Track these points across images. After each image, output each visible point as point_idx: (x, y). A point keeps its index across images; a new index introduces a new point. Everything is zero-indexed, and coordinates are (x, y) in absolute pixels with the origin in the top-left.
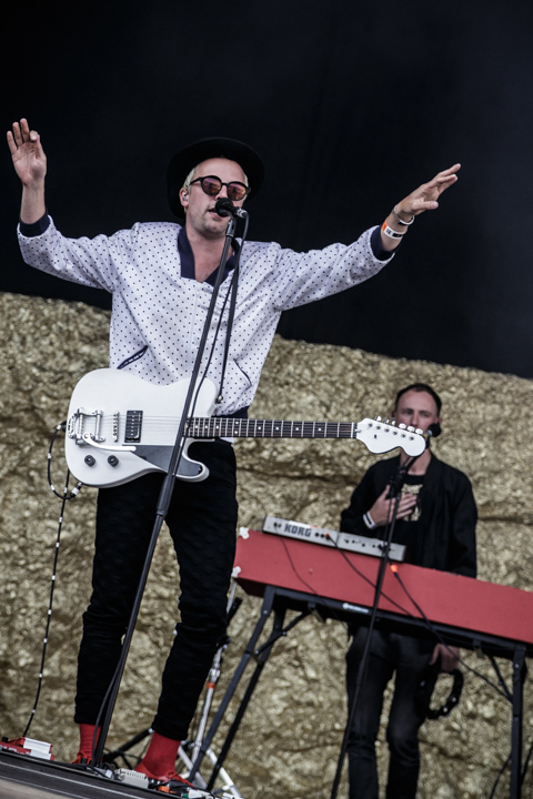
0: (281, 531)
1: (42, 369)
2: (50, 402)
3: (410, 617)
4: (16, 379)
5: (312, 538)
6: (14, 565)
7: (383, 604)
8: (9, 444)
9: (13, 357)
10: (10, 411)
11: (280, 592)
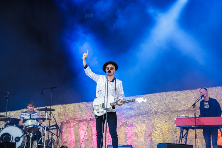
0: (180, 117)
1: (169, 102)
2: (172, 107)
3: (202, 125)
4: (166, 105)
5: (185, 117)
6: (173, 133)
7: (197, 124)
8: (167, 115)
9: (164, 102)
10: (166, 110)
11: (182, 127)
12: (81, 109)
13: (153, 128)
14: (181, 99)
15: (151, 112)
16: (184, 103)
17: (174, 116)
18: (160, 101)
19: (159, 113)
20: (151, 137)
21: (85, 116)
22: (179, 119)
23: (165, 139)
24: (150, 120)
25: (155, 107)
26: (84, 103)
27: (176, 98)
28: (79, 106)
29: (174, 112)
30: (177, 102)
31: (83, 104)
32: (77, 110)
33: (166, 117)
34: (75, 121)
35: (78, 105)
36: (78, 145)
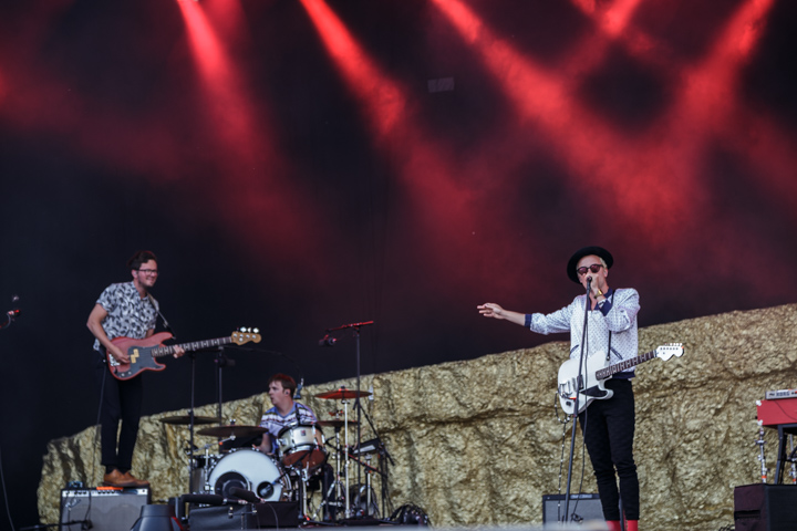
1: (724, 349)
2: (734, 363)
4: (714, 358)
6: (743, 447)
8: (721, 390)
9: (708, 347)
10: (715, 374)
12: (440, 386)
13: (675, 433)
14: (763, 337)
15: (668, 383)
16: (772, 348)
17: (744, 390)
18: (694, 345)
19: (692, 386)
20: (671, 462)
21: (453, 407)
22: (773, 403)
23: (720, 467)
24: (665, 408)
25: (679, 366)
26: (445, 365)
27: (744, 332)
28: (432, 377)
29: (742, 380)
30: (749, 345)
31: (444, 369)
32: (425, 388)
33: (718, 398)
34: (423, 425)
35: (428, 373)
36: (439, 498)
